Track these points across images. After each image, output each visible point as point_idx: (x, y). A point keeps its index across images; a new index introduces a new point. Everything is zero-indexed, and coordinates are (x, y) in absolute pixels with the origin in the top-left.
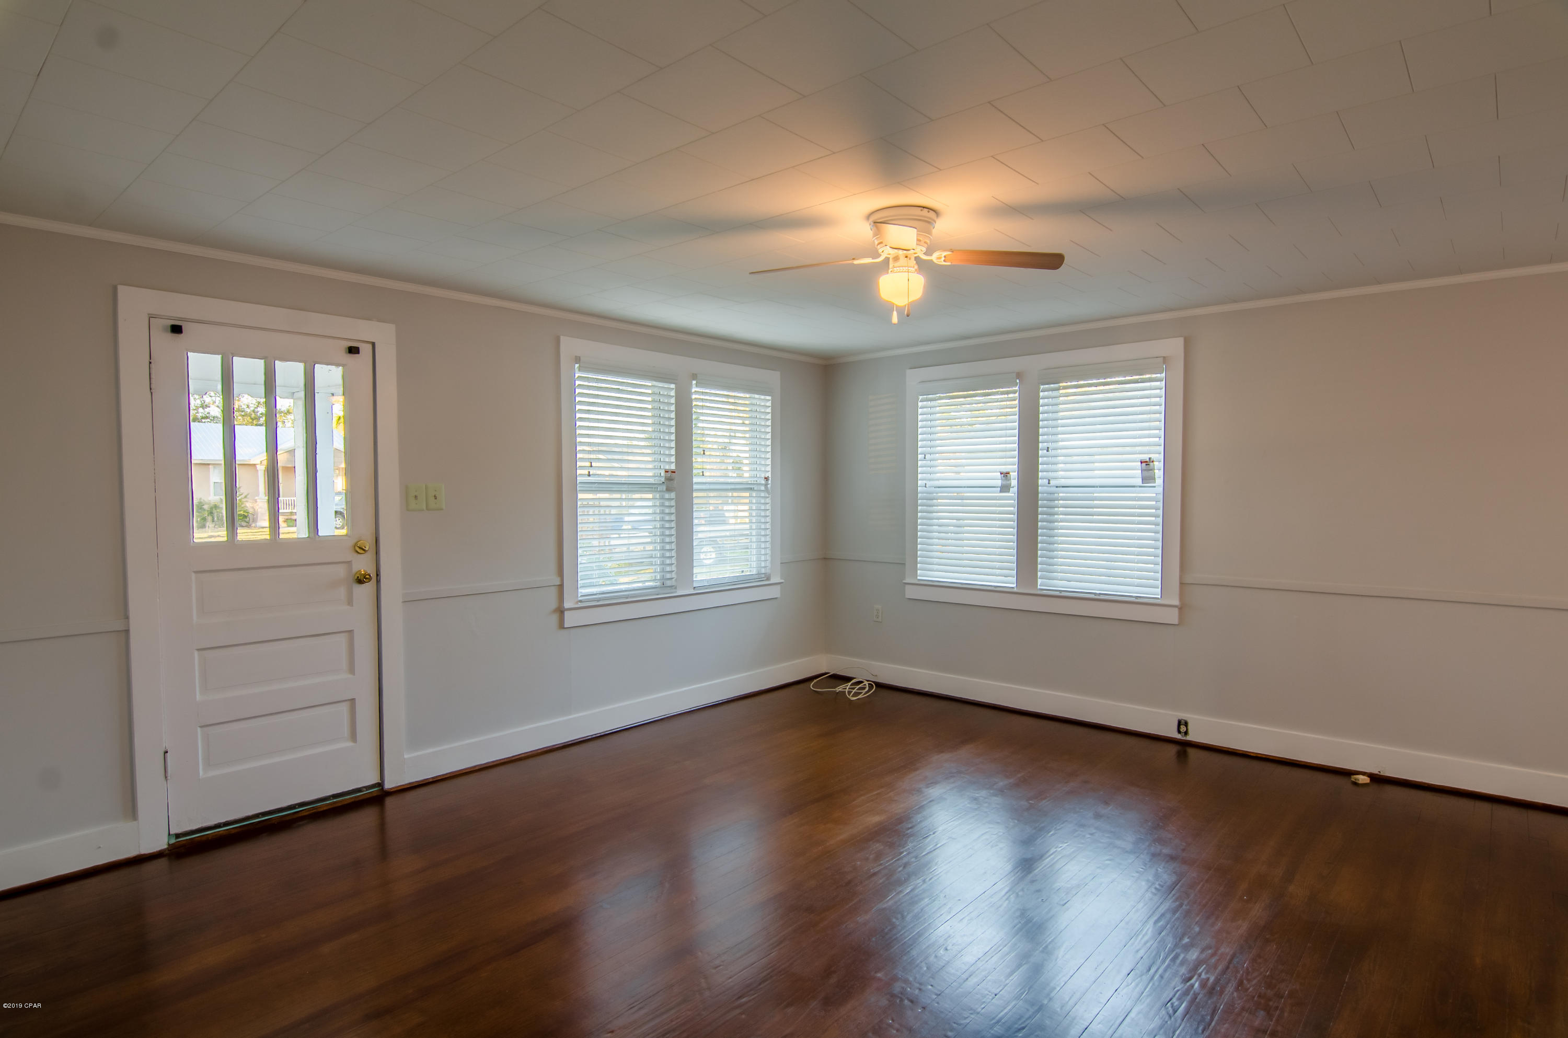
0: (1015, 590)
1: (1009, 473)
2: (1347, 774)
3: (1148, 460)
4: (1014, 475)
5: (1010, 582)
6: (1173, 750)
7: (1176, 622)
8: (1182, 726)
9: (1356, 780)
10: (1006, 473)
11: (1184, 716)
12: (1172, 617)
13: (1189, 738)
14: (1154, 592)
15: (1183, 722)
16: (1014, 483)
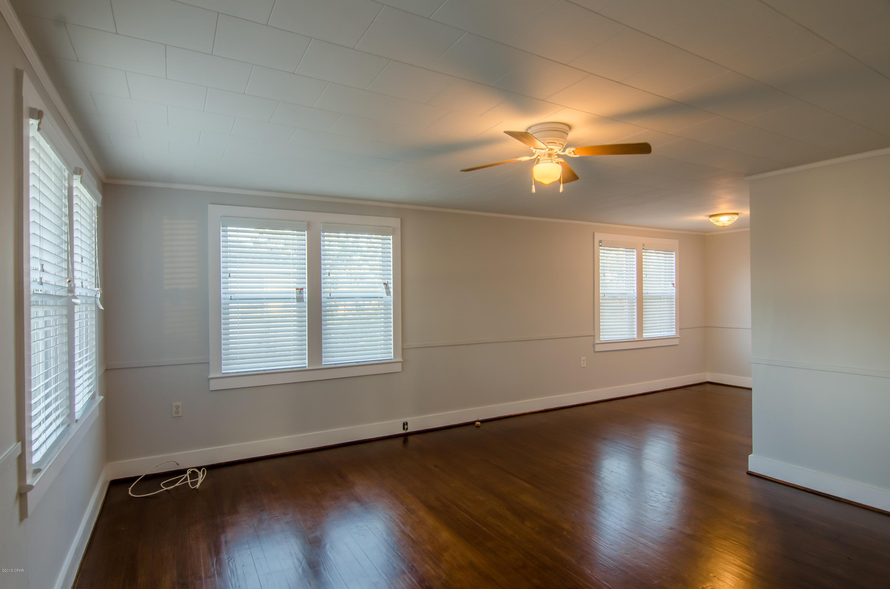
0: (307, 368)
1: (302, 289)
2: (473, 423)
3: (387, 283)
4: (306, 290)
5: (305, 363)
6: (401, 440)
7: (400, 370)
8: (405, 426)
9: (478, 425)
10: (301, 289)
11: (405, 420)
12: (398, 368)
13: (408, 431)
14: (391, 356)
15: (405, 423)
16: (306, 295)
